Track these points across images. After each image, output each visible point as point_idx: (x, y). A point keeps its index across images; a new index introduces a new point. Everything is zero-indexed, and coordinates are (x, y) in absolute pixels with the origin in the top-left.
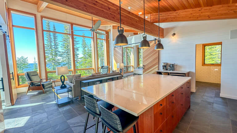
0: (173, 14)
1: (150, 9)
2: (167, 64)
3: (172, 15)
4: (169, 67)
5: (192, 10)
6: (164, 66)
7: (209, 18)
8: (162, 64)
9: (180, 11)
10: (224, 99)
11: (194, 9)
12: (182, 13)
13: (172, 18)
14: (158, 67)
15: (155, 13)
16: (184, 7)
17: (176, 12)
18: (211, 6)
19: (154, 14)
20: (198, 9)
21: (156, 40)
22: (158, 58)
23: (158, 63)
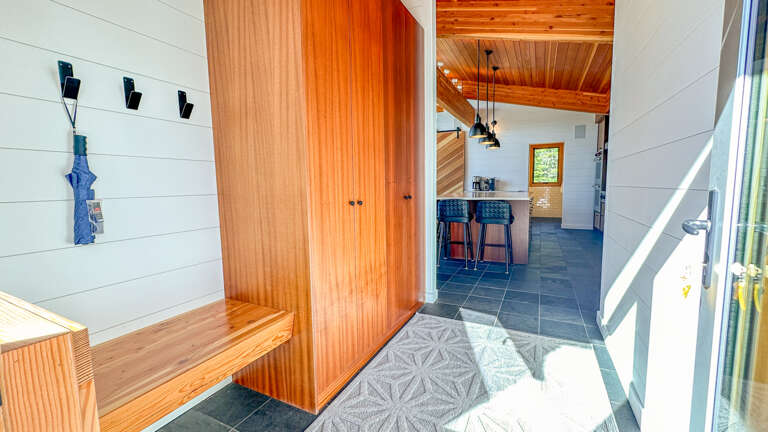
2: (481, 179)
4: (485, 185)
5: (532, 89)
6: (476, 183)
8: (470, 180)
9: (516, 87)
10: (567, 231)
11: (535, 89)
12: (518, 91)
13: (501, 96)
14: (464, 186)
15: (472, 81)
16: (523, 83)
17: (510, 87)
18: (557, 89)
19: (470, 82)
20: (540, 89)
21: (459, 130)
22: (463, 167)
23: (463, 178)
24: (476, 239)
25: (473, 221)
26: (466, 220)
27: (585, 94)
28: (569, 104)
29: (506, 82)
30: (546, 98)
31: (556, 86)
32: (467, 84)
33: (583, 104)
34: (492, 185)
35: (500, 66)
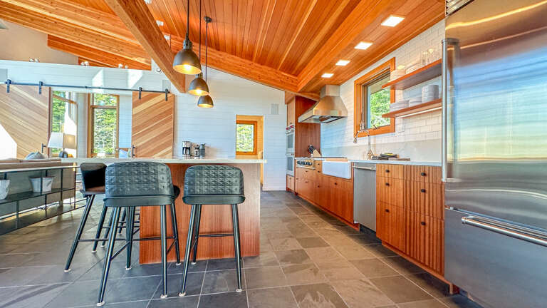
0: (214, 54)
1: (179, 25)
3: (214, 56)
4: (194, 151)
5: (241, 59)
6: (187, 148)
7: (259, 79)
8: (180, 145)
9: (225, 54)
11: (244, 60)
12: (227, 58)
14: (173, 151)
15: (181, 37)
16: (233, 52)
17: (220, 53)
18: (262, 65)
20: (248, 61)
21: (167, 92)
22: (173, 131)
23: (173, 142)
24: (185, 226)
25: (179, 200)
26: (166, 201)
27: (283, 73)
28: (271, 80)
29: (218, 47)
30: (253, 71)
31: (261, 61)
32: (176, 39)
33: (282, 82)
34: (202, 151)
35: (213, 18)
